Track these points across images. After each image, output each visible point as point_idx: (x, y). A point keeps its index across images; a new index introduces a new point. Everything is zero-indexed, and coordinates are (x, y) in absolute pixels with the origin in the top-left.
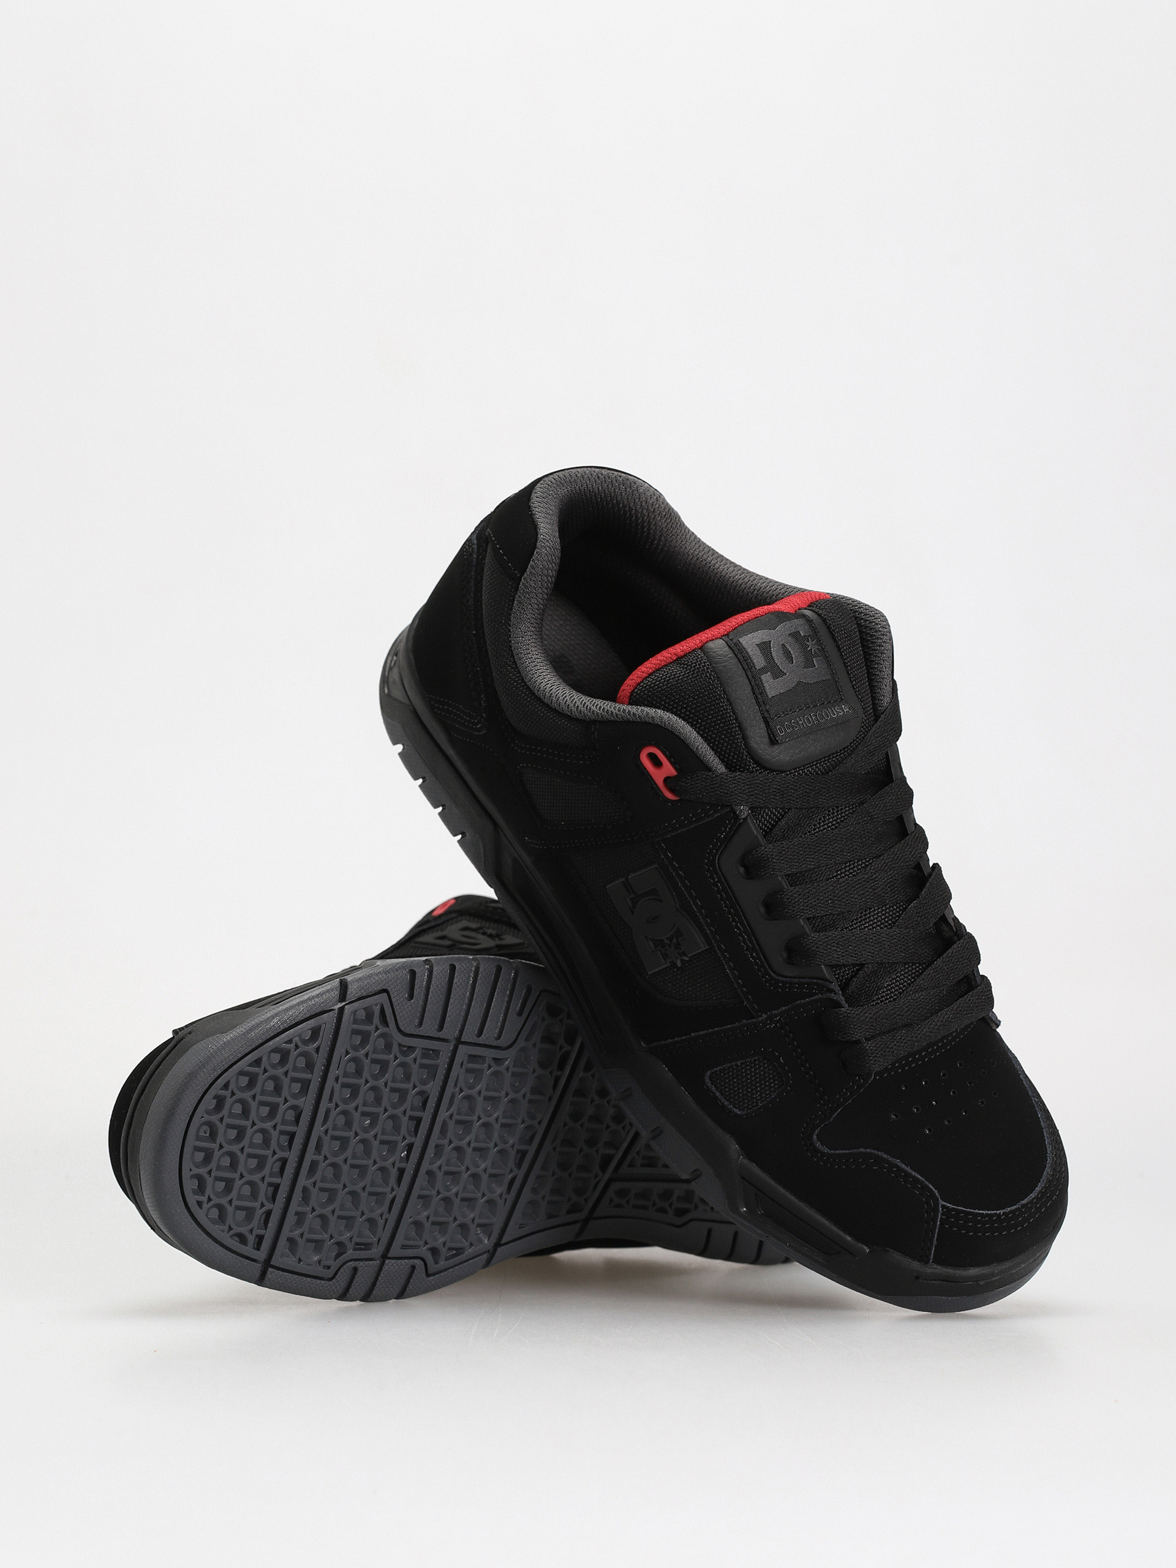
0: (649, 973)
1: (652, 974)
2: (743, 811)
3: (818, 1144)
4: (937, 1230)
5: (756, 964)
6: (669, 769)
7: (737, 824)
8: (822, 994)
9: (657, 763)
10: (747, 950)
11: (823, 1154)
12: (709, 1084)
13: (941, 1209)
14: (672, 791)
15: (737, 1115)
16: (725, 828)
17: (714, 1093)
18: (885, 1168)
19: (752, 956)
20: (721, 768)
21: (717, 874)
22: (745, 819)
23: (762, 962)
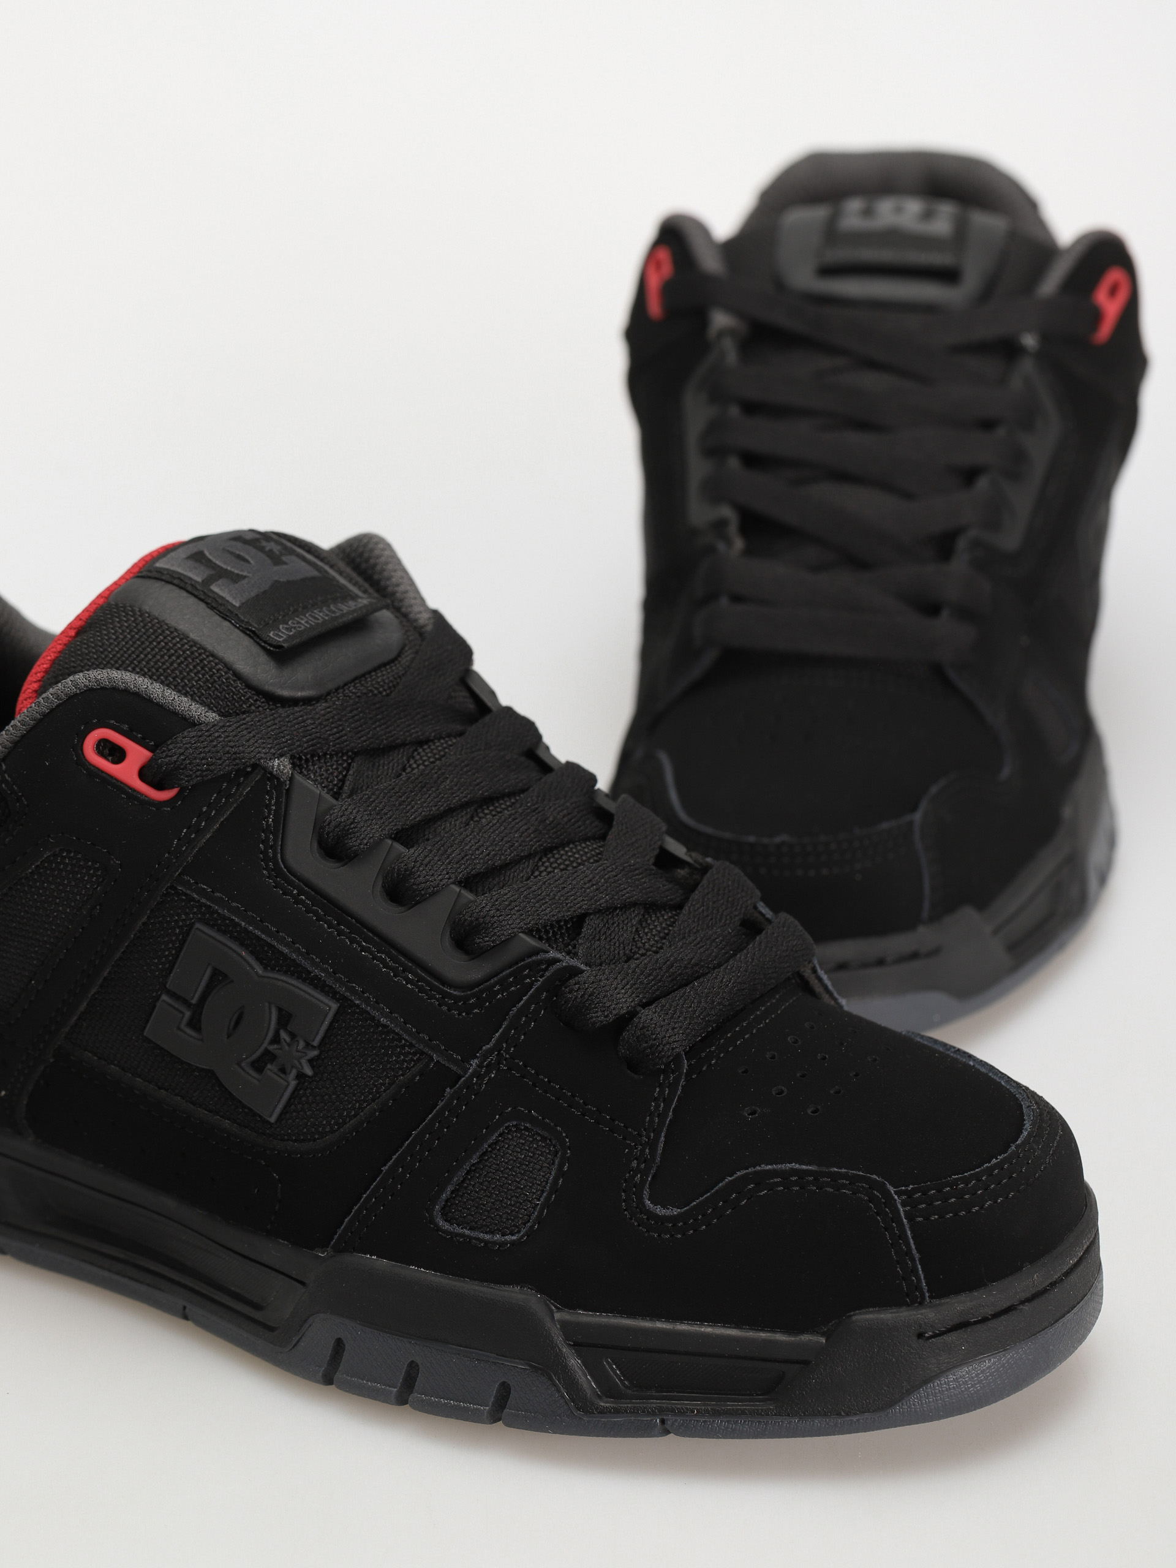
0: (272, 1120)
1: (280, 1119)
2: (281, 765)
3: (659, 1211)
4: (909, 1232)
5: (421, 990)
6: (137, 755)
7: (282, 789)
8: (541, 977)
9: (117, 754)
10: (395, 976)
11: (673, 1219)
12: (447, 1226)
13: (896, 1197)
14: (159, 786)
15: (513, 1243)
16: (268, 806)
17: (463, 1235)
18: (777, 1184)
19: (408, 981)
20: (212, 716)
21: (290, 883)
22: (291, 779)
23: (428, 983)
